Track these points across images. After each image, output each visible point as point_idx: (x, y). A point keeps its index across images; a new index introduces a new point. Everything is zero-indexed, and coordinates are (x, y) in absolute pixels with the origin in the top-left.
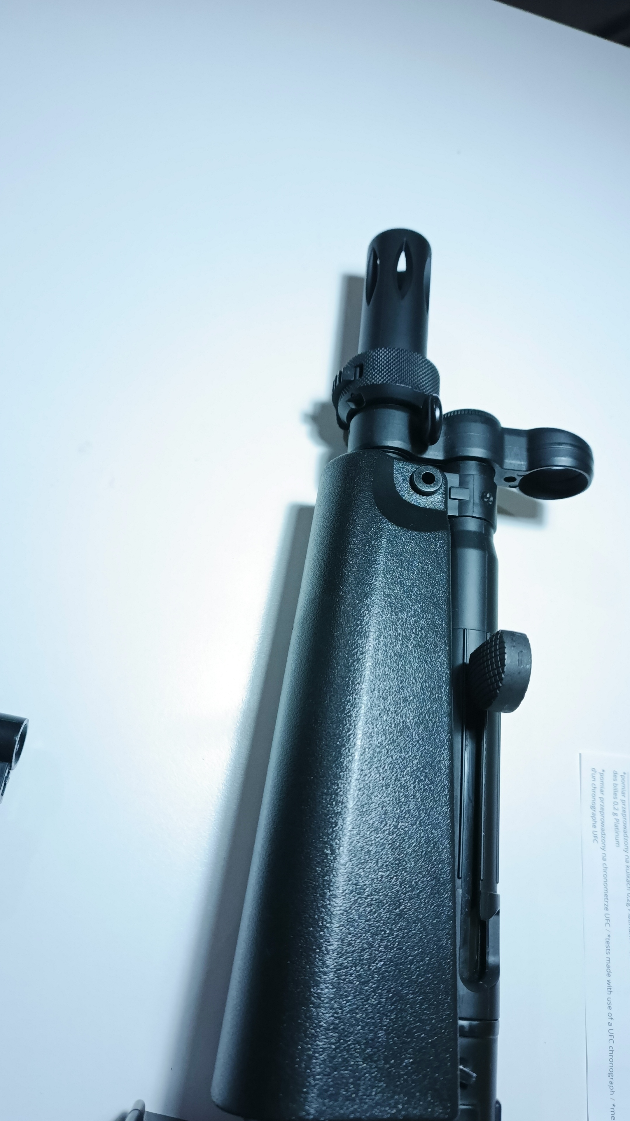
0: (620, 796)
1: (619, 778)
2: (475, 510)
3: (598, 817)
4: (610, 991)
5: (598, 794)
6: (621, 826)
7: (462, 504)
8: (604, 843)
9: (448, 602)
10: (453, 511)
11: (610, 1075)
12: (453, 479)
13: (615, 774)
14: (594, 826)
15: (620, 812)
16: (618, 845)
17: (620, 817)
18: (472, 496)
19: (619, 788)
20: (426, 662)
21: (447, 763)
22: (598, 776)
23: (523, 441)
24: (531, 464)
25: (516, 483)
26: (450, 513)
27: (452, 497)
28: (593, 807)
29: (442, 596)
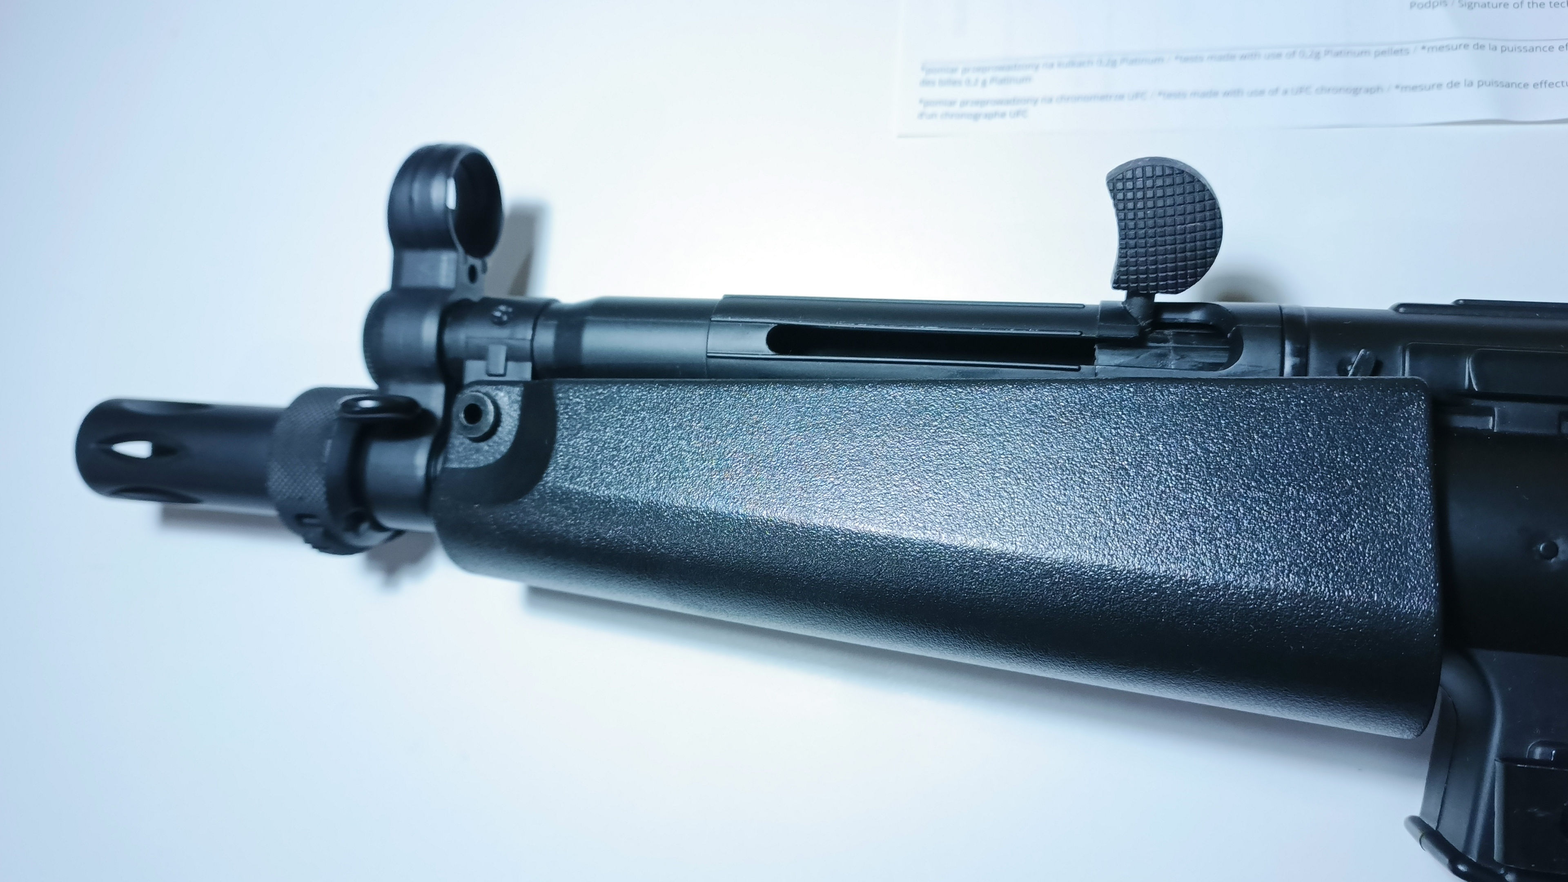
0: (958, 76)
1: (931, 77)
2: (523, 333)
3: (989, 109)
4: (1237, 93)
5: (956, 109)
6: (1001, 75)
7: (513, 356)
8: (1026, 101)
9: (665, 385)
10: (525, 371)
11: (1356, 91)
12: (474, 370)
13: (925, 83)
14: (1003, 115)
15: (981, 76)
16: (1027, 79)
17: (988, 75)
18: (499, 341)
19: (945, 76)
20: (757, 422)
21: (909, 390)
22: (930, 110)
23: (411, 257)
24: (446, 244)
25: (477, 263)
26: (527, 375)
27: (501, 372)
28: (976, 117)
29: (656, 394)
